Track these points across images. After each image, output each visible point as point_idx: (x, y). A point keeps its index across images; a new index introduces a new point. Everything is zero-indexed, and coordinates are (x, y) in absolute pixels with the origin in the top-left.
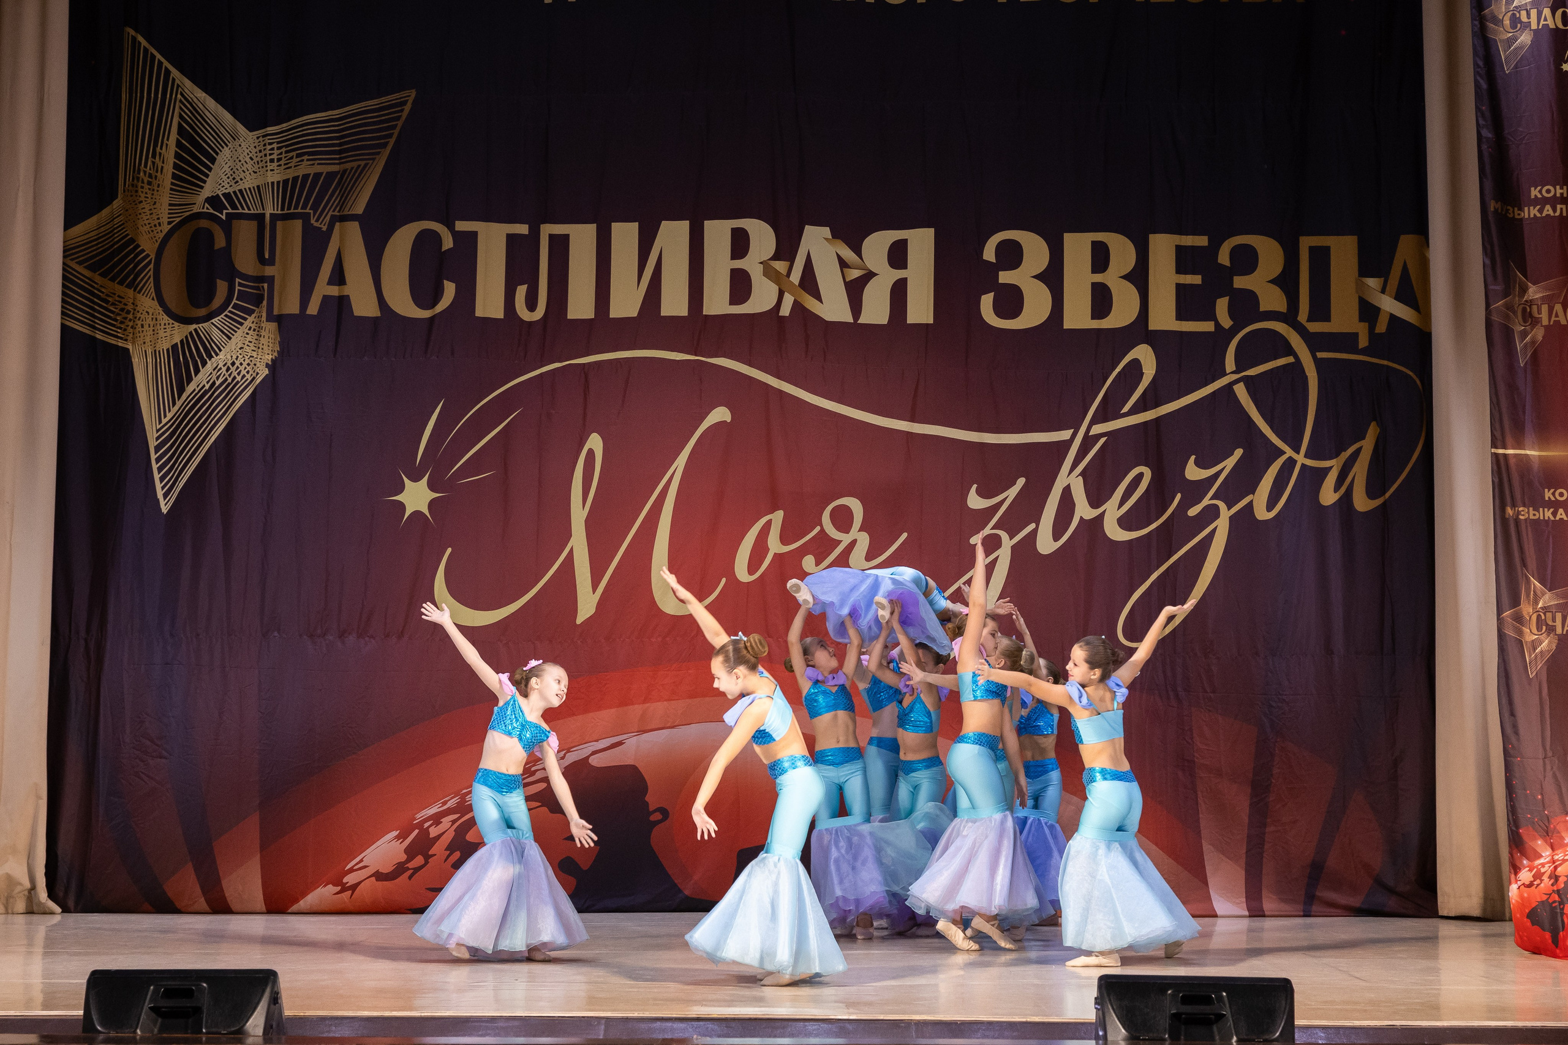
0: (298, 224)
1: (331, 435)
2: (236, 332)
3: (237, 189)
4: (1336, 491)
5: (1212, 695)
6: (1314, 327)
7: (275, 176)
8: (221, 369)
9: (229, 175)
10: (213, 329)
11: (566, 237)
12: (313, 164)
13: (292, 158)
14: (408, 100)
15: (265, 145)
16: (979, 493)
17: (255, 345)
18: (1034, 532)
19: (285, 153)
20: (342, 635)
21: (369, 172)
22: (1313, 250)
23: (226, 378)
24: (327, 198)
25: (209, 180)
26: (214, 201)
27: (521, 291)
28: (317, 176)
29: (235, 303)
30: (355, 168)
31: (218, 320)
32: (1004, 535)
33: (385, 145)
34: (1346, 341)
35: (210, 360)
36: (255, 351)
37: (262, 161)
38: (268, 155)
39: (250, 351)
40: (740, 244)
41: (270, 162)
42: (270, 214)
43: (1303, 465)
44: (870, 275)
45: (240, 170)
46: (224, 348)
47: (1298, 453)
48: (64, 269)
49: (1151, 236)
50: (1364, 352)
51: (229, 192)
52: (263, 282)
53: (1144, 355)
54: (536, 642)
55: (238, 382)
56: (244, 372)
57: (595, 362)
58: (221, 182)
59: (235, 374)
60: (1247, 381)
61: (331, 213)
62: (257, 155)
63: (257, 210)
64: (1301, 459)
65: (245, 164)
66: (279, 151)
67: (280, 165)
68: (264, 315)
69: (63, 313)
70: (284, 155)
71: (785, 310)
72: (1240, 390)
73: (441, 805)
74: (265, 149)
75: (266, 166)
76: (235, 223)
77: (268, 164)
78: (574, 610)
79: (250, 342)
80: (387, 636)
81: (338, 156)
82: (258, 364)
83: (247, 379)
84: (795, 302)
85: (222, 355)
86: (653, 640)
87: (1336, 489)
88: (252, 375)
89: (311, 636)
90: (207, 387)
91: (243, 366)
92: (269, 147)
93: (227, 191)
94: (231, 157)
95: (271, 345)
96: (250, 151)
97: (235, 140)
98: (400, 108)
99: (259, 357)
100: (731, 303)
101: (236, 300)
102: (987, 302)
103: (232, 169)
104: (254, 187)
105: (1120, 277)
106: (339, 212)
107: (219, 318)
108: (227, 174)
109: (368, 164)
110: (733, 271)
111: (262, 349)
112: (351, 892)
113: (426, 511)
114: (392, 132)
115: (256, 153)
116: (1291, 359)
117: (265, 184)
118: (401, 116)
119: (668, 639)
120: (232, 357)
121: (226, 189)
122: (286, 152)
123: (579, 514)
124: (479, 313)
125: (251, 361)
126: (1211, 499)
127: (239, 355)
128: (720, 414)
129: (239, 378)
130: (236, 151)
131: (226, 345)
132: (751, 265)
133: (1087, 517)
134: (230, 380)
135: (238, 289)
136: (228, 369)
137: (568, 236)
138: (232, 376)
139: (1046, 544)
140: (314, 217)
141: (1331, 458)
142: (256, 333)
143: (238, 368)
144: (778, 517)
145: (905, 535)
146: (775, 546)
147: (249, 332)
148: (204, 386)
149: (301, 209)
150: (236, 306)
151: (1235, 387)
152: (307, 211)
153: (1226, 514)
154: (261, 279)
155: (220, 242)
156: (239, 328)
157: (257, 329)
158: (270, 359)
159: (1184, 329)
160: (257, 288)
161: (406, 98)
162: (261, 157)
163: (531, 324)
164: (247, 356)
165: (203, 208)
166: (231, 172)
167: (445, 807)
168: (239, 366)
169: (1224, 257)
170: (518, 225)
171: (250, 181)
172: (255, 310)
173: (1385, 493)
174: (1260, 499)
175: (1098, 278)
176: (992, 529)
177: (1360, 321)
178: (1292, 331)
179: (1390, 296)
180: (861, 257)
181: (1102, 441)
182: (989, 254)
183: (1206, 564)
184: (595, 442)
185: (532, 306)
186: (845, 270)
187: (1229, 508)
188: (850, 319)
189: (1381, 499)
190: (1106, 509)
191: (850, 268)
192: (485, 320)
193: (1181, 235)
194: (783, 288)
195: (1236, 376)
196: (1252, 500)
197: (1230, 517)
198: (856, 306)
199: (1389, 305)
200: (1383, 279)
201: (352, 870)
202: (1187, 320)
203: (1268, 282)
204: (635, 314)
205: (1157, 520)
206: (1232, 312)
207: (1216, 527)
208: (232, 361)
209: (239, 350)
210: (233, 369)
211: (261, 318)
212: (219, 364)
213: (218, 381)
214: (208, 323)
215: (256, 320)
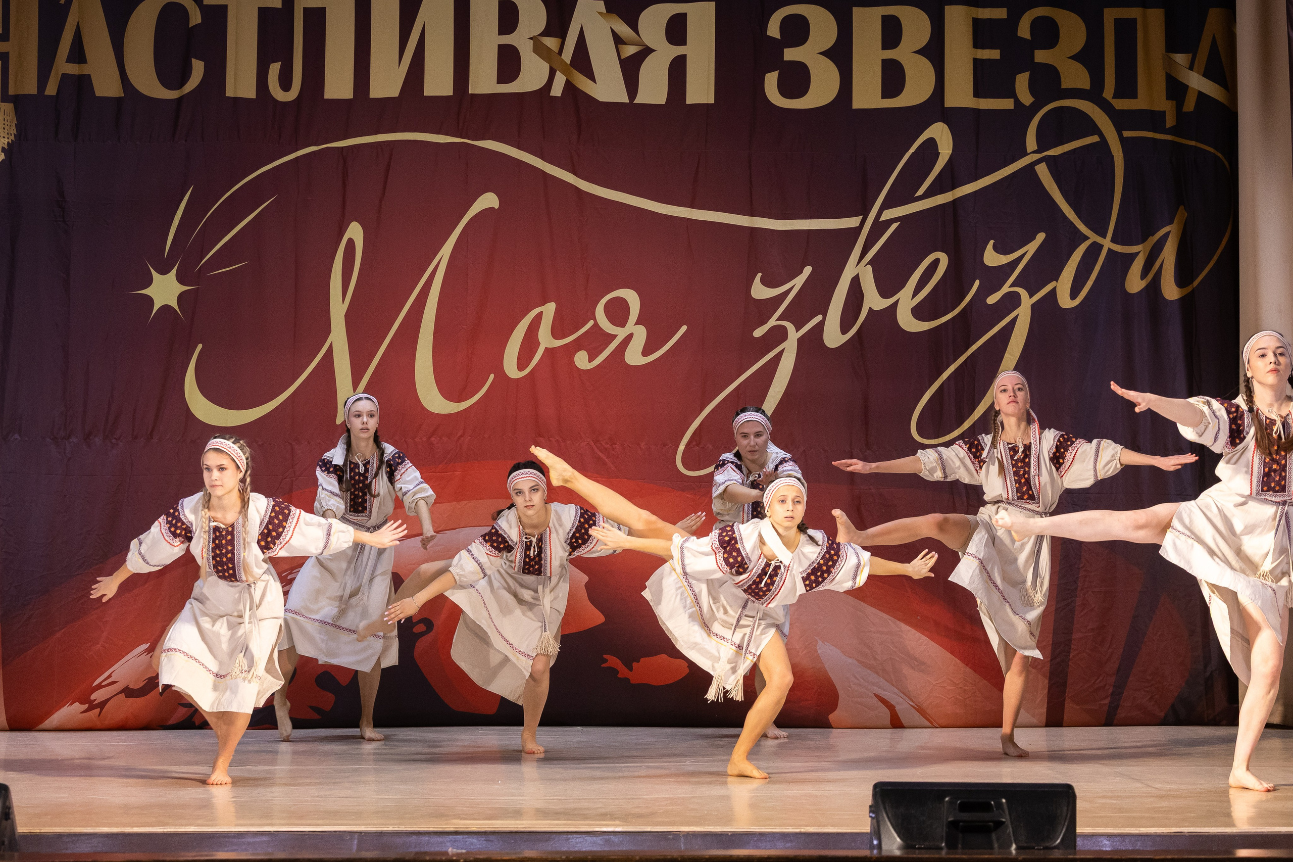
4: (1143, 277)
6: (1120, 104)
11: (321, 10)
16: (763, 282)
18: (821, 324)
20: (83, 437)
22: (1117, 21)
27: (275, 69)
32: (790, 327)
34: (1153, 119)
40: (509, 17)
43: (1109, 250)
44: (647, 51)
47: (1104, 236)
49: (947, 8)
50: (1173, 131)
53: (940, 133)
54: (293, 443)
57: (354, 146)
60: (1048, 160)
64: (1107, 243)
72: (1042, 171)
78: (332, 409)
80: (132, 438)
84: (567, 79)
86: (417, 440)
87: (1144, 274)
95: (6, 127)
100: (499, 82)
102: (771, 80)
105: (913, 52)
110: (500, 46)
112: (99, 709)
113: (175, 305)
116: (1095, 139)
119: (433, 439)
123: (338, 308)
124: (230, 93)
126: (1012, 286)
128: (489, 200)
132: (521, 40)
133: (876, 308)
137: (324, 8)
139: (834, 337)
141: (1137, 244)
144: (549, 310)
145: (684, 328)
146: (546, 340)
151: (1037, 168)
153: (1027, 302)
158: (6, 143)
159: (981, 107)
163: (285, 103)
169: (1024, 31)
173: (1193, 282)
174: (1063, 285)
175: (890, 54)
176: (778, 320)
177: (1167, 99)
178: (1097, 109)
179: (1198, 73)
180: (636, 31)
181: (895, 226)
182: (774, 30)
183: (1006, 355)
184: (355, 232)
185: (285, 83)
186: (620, 46)
187: (1031, 296)
188: (625, 99)
189: (1189, 289)
190: (899, 299)
191: (624, 43)
192: (236, 100)
193: (978, 7)
194: (554, 67)
195: (1037, 156)
196: (1055, 287)
197: (1032, 305)
198: (632, 85)
199: (1197, 82)
200: (1191, 55)
201: (100, 687)
202: (985, 97)
203: (1072, 58)
204: (396, 94)
205: (954, 309)
206: (1033, 89)
207: (1017, 316)
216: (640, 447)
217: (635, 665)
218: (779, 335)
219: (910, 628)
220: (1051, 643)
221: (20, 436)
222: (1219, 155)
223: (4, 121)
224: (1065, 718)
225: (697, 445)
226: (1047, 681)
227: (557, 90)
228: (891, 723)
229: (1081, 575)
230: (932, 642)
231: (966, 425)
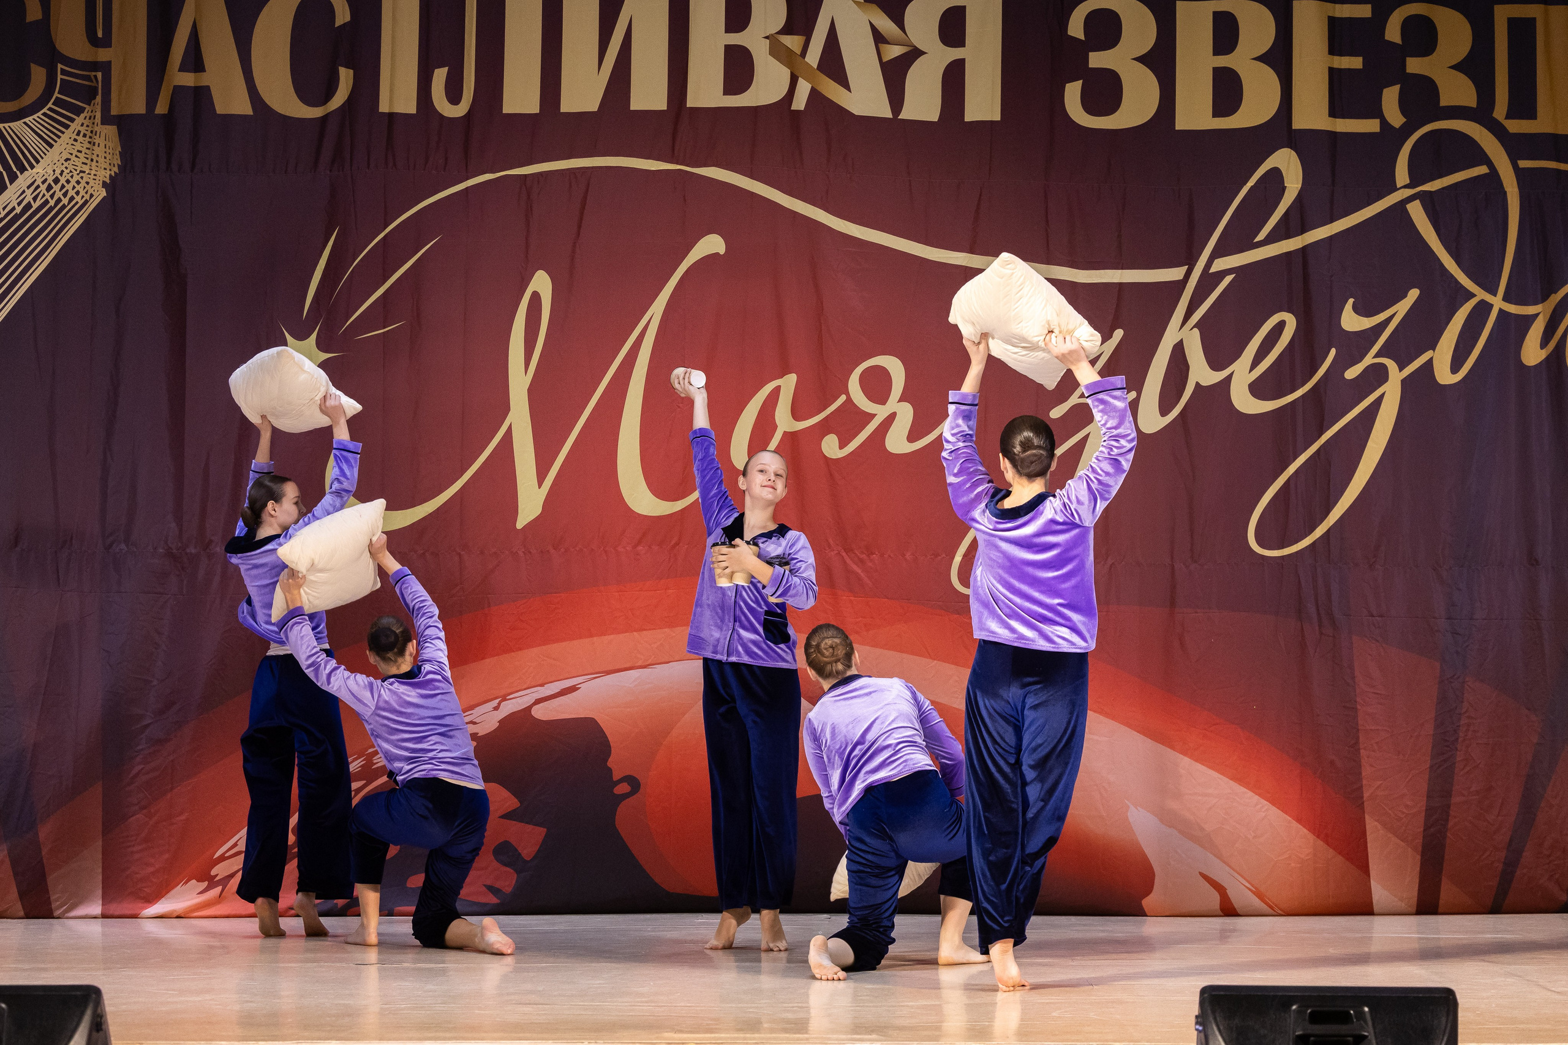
2: (59, 137)
5: (1379, 619)
6: (1513, 126)
10: (26, 132)
17: (87, 156)
22: (1512, 23)
23: (47, 200)
27: (440, 76)
29: (57, 97)
31: (34, 119)
34: (1556, 145)
35: (21, 174)
36: (86, 164)
39: (79, 164)
40: (740, 12)
43: (1500, 310)
44: (915, 53)
46: (42, 158)
47: (1493, 295)
49: (1297, 5)
52: (96, 71)
53: (1287, 162)
54: (462, 553)
55: (64, 207)
56: (71, 193)
57: (541, 174)
60: (1423, 197)
64: (1498, 302)
68: (98, 115)
71: (800, 103)
72: (1416, 212)
78: (513, 509)
79: (78, 151)
82: (92, 183)
83: (77, 203)
85: (39, 169)
87: (1544, 344)
88: (83, 197)
90: (18, 210)
91: (71, 185)
95: (107, 155)
99: (93, 172)
100: (726, 93)
101: (58, 93)
102: (1073, 92)
105: (1253, 59)
107: (35, 116)
110: (727, 47)
111: (97, 162)
112: (220, 888)
116: (1483, 170)
119: (640, 548)
120: (54, 171)
123: (519, 382)
124: (384, 107)
125: (82, 178)
126: (1376, 356)
127: (64, 169)
128: (712, 244)
129: (65, 201)
131: (45, 155)
132: (754, 39)
133: (1203, 384)
134: (52, 203)
135: (61, 79)
136: (49, 188)
138: (56, 198)
141: (1536, 303)
143: (63, 187)
144: (789, 383)
146: (785, 422)
147: (77, 137)
148: (14, 209)
151: (1409, 206)
153: (1396, 376)
154: (94, 66)
155: (33, 13)
156: (63, 133)
157: (89, 134)
158: (108, 176)
160: (88, 78)
163: (453, 121)
164: (76, 170)
168: (65, 184)
169: (1393, 32)
172: (85, 108)
174: (1442, 355)
175: (1223, 61)
178: (1487, 134)
180: (902, 28)
181: (1229, 279)
182: (1076, 28)
183: (1370, 444)
184: (541, 283)
185: (455, 97)
186: (883, 47)
187: (1401, 369)
188: (890, 115)
190: (1233, 372)
191: (888, 43)
192: (392, 117)
193: (1335, 3)
194: (797, 73)
195: (1409, 192)
196: (1432, 358)
197: (1402, 381)
198: (896, 96)
201: (222, 858)
202: (1343, 117)
203: (1452, 67)
204: (593, 106)
205: (1303, 385)
206: (1404, 105)
207: (1384, 394)
208: (55, 176)
209: (64, 162)
210: (56, 188)
211: (94, 118)
212: (35, 180)
213: (35, 202)
214: (18, 123)
215: (86, 122)
219: (1247, 791)
220: (1424, 808)
221: (127, 546)
223: (105, 148)
224: (1440, 902)
226: (1418, 858)
228: (1222, 910)
229: (1462, 722)
230: (1274, 808)
231: (1319, 532)
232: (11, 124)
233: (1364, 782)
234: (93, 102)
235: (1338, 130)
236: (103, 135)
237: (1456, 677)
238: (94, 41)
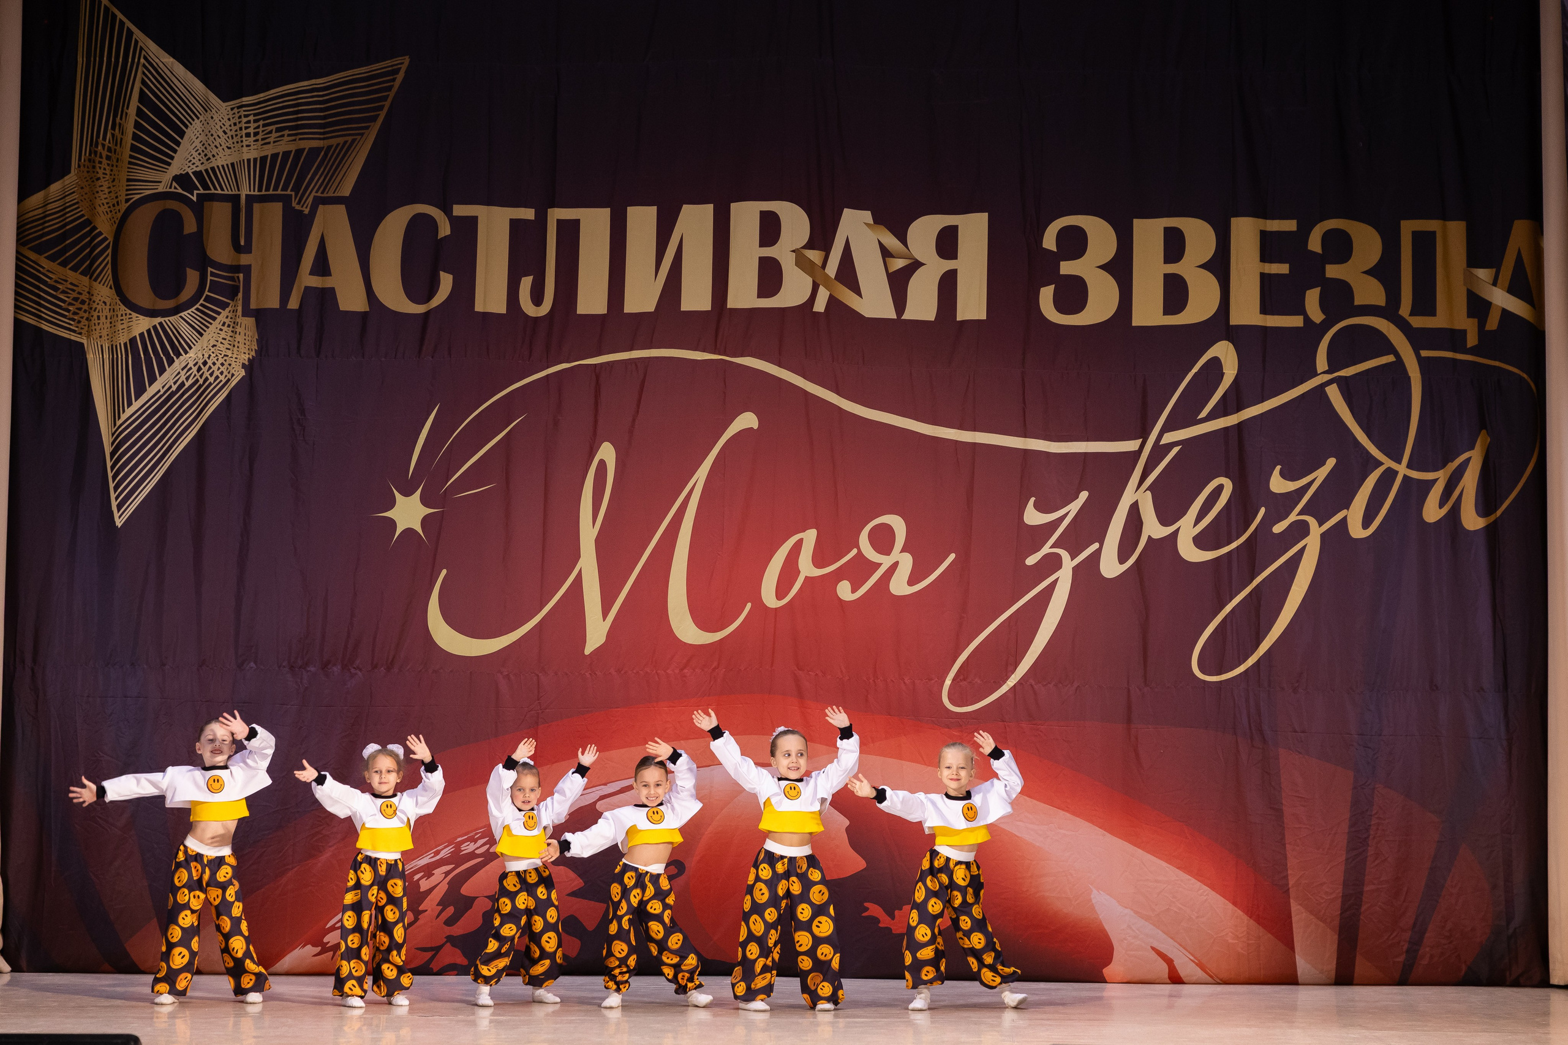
0: (278, 207)
1: (314, 444)
2: (208, 327)
3: (208, 167)
4: (1441, 506)
5: (1302, 735)
6: (1417, 322)
7: (252, 153)
8: (191, 368)
9: (200, 151)
10: (182, 323)
11: (577, 222)
12: (295, 140)
13: (271, 132)
14: (401, 68)
15: (240, 117)
16: (1037, 507)
17: (230, 343)
18: (1096, 556)
19: (263, 127)
20: (325, 666)
21: (358, 148)
22: (1417, 236)
23: (197, 379)
24: (309, 176)
25: (176, 156)
26: (182, 180)
27: (526, 283)
28: (299, 152)
29: (207, 295)
30: (341, 145)
31: (188, 314)
32: (1065, 555)
33: (374, 119)
34: (1453, 338)
35: (177, 358)
36: (229, 349)
37: (236, 135)
38: (243, 129)
39: (224, 349)
40: (770, 228)
41: (246, 137)
42: (246, 195)
43: (1405, 476)
44: (916, 265)
45: (213, 146)
46: (194, 345)
47: (1399, 462)
48: (17, 259)
49: (1234, 221)
50: (1473, 351)
51: (201, 171)
52: (239, 272)
53: (1224, 352)
54: (540, 674)
55: (210, 384)
56: (217, 373)
57: (608, 363)
58: (191, 158)
59: (207, 374)
60: (1339, 381)
61: (313, 194)
62: (231, 128)
63: (232, 191)
64: (1402, 469)
65: (217, 138)
66: (256, 125)
67: (257, 140)
68: (240, 309)
69: (16, 307)
70: (261, 129)
71: (819, 303)
72: (1334, 393)
73: (433, 855)
74: (240, 122)
75: (242, 141)
76: (206, 204)
77: (244, 139)
78: (581, 637)
79: (224, 339)
80: (375, 667)
81: (322, 131)
82: (233, 364)
83: (221, 381)
84: (830, 295)
85: (192, 354)
86: (669, 671)
87: (1442, 503)
88: (226, 376)
89: (292, 668)
90: (174, 388)
91: (216, 366)
92: (244, 120)
93: (198, 169)
94: (203, 131)
95: (246, 342)
96: (223, 124)
97: (206, 111)
98: (392, 77)
99: (235, 356)
100: (759, 297)
101: (208, 291)
102: (1046, 295)
103: (203, 145)
104: (227, 165)
105: (1197, 267)
106: (322, 193)
107: (189, 311)
108: (198, 150)
109: (353, 141)
110: (761, 259)
111: (238, 347)
112: (332, 953)
113: (418, 528)
114: (381, 104)
115: (230, 126)
116: (1390, 358)
117: (240, 161)
118: (393, 86)
119: (686, 671)
120: (203, 355)
121: (197, 166)
122: (264, 125)
123: (588, 532)
124: (479, 307)
125: (225, 360)
126: (1299, 514)
127: (211, 354)
128: (747, 421)
129: (211, 379)
130: (208, 123)
131: (197, 342)
132: (783, 252)
133: (1156, 536)
134: (201, 381)
135: (211, 280)
136: (199, 369)
137: (578, 221)
138: (204, 378)
140: (295, 200)
141: (1436, 470)
142: (231, 329)
143: (210, 368)
144: (810, 536)
145: (952, 556)
146: (807, 568)
147: (222, 328)
148: (171, 387)
149: (282, 190)
150: (208, 299)
151: (1328, 389)
152: (289, 192)
153: (1316, 531)
154: (237, 269)
155: (190, 226)
156: (211, 324)
157: (232, 324)
158: (247, 359)
159: (1269, 324)
160: (232, 279)
161: (399, 66)
162: (236, 131)
163: (537, 318)
164: (221, 354)
165: (170, 188)
166: (203, 148)
167: (438, 857)
168: (212, 366)
169: (1315, 244)
170: (523, 209)
171: (224, 158)
172: (230, 304)
173: (1496, 511)
174: (1355, 513)
175: (1172, 268)
176: (1050, 548)
177: (1469, 316)
178: (1392, 327)
179: (1502, 289)
180: (905, 244)
181: (1176, 450)
182: (1049, 242)
183: (1293, 587)
184: (607, 452)
185: (537, 300)
186: (887, 259)
187: (1320, 525)
188: (893, 315)
189: (1492, 518)
190: (1180, 527)
191: (894, 257)
192: (486, 315)
193: (1266, 219)
194: (816, 281)
195: (1327, 377)
196: (1346, 516)
197: (1321, 535)
198: (900, 299)
199: (1501, 299)
200: (1494, 270)
202: (1273, 314)
203: (1366, 272)
204: (652, 309)
205: (1238, 538)
206: (1324, 305)
207: (1306, 545)
208: (204, 360)
209: (211, 348)
210: (205, 369)
211: (236, 312)
212: (188, 363)
213: (187, 381)
214: (175, 317)
215: (230, 315)
216: (904, 683)
217: (896, 912)
218: (1052, 563)
219: (1191, 878)
220: (1341, 895)
221: (256, 664)
222: (1525, 376)
224: (1356, 975)
225: (964, 680)
226: (1336, 937)
227: (820, 306)
228: (1170, 978)
229: (1373, 823)
230: (1213, 893)
231: (1251, 661)
232: (170, 318)
233: (1290, 872)
234: (236, 298)
235: (1268, 325)
236: (243, 326)
237: (1368, 783)
238: (238, 249)
